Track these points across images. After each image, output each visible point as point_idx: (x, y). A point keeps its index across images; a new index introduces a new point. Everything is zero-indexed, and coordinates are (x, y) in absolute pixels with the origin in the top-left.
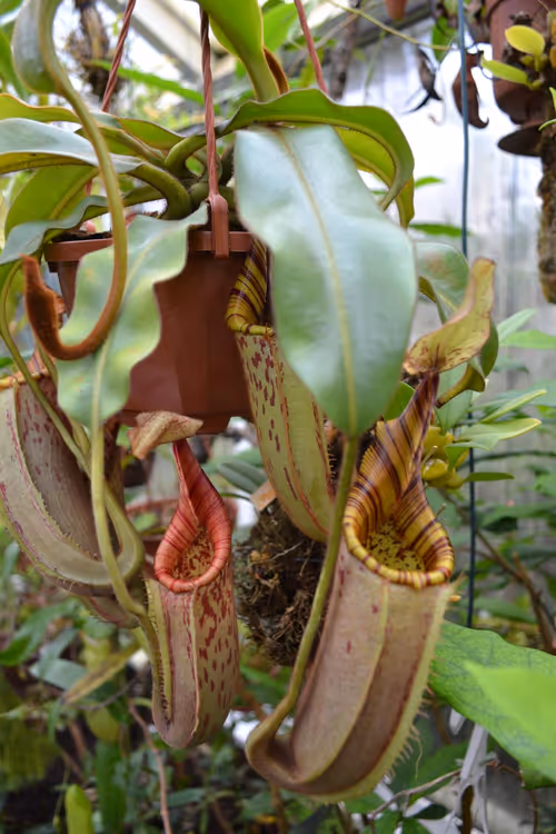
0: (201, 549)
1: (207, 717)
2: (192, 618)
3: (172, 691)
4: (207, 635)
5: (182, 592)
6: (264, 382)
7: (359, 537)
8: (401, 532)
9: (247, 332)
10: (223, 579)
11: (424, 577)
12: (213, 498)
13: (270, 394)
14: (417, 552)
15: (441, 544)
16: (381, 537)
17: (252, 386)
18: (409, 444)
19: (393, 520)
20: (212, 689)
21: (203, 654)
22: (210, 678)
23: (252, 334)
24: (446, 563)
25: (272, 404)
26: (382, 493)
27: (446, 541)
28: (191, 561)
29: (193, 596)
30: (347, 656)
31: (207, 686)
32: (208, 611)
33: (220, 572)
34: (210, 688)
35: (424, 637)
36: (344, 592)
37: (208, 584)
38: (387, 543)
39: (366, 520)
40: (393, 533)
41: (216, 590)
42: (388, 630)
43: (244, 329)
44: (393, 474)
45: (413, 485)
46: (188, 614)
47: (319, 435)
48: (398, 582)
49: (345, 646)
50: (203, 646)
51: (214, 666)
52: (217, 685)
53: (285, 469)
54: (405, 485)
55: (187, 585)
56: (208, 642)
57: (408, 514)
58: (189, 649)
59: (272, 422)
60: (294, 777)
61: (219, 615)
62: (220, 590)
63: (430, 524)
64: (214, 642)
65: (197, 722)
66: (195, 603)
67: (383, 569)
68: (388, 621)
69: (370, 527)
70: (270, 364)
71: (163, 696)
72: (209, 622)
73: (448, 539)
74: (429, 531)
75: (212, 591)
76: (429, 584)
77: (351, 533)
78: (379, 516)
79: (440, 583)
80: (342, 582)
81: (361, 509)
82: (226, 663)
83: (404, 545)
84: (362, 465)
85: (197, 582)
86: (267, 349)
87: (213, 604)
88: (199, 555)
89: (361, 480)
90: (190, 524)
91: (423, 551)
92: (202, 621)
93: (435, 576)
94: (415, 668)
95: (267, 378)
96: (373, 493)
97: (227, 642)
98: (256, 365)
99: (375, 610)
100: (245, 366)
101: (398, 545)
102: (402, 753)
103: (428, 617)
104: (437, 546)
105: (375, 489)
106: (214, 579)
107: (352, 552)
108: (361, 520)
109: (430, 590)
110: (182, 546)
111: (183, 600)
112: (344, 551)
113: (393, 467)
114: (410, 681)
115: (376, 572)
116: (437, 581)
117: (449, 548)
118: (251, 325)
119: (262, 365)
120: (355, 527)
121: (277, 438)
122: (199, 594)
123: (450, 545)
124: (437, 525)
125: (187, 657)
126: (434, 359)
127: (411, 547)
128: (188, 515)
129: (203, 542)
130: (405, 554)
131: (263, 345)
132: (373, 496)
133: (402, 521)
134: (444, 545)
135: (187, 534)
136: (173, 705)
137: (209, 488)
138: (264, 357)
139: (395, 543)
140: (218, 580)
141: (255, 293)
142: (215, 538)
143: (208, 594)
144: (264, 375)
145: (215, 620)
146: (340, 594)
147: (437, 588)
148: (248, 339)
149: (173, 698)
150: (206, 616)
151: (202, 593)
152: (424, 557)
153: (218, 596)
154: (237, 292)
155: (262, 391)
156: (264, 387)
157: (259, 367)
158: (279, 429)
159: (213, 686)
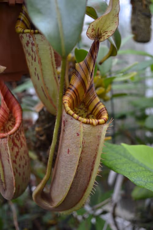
0: (12, 122)
1: (19, 186)
2: (8, 148)
3: (4, 177)
4: (15, 154)
5: (4, 137)
6: (31, 53)
7: (70, 107)
8: (87, 108)
9: (23, 33)
10: (20, 131)
11: (97, 121)
12: (13, 100)
13: (34, 57)
14: (94, 114)
15: (102, 110)
16: (80, 110)
17: (27, 55)
18: (89, 70)
19: (84, 103)
20: (20, 176)
21: (14, 162)
22: (18, 171)
23: (25, 33)
24: (105, 116)
25: (35, 61)
26: (79, 91)
27: (105, 109)
28: (8, 127)
29: (8, 139)
30: (68, 155)
31: (17, 174)
32: (15, 144)
33: (18, 128)
35: (98, 145)
36: (65, 130)
37: (14, 133)
38: (82, 112)
39: (73, 102)
40: (84, 108)
41: (17, 136)
42: (83, 143)
43: (22, 31)
44: (83, 83)
45: (91, 87)
46: (7, 147)
47: (54, 74)
48: (86, 123)
49: (67, 151)
50: (14, 159)
51: (20, 166)
52: (22, 174)
53: (42, 87)
54: (88, 87)
55: (5, 135)
56: (16, 157)
57: (90, 100)
58: (8, 160)
59: (36, 69)
60: (52, 206)
61: (20, 146)
62: (19, 137)
63: (98, 103)
64: (18, 157)
65: (15, 189)
66: (9, 141)
67: (80, 118)
68: (83, 139)
69: (75, 105)
70: (33, 44)
71: (1, 180)
72: (16, 149)
73: (105, 108)
74: (98, 106)
75: (16, 137)
76: (99, 124)
77: (67, 105)
78: (78, 100)
79: (103, 124)
80: (64, 126)
81: (71, 97)
82: (24, 165)
83: (89, 112)
84: (71, 81)
85: (9, 133)
86: (31, 39)
87: (16, 142)
88: (11, 125)
89: (71, 87)
90: (6, 112)
91: (96, 114)
92: (13, 149)
93: (101, 121)
94: (95, 157)
95: (33, 51)
96: (75, 91)
97: (24, 157)
98: (27, 45)
99: (78, 135)
100: (24, 48)
101: (86, 113)
102: (92, 192)
103: (99, 137)
104: (101, 111)
105: (76, 89)
106: (16, 131)
107: (67, 113)
108: (71, 101)
109: (99, 126)
110: (3, 121)
111: (4, 141)
112: (64, 113)
113: (82, 80)
114: (94, 163)
115: (77, 119)
116: (102, 123)
117: (106, 111)
118: (24, 29)
119: (30, 45)
120: (68, 103)
121: (38, 75)
122: (10, 138)
123: (106, 110)
124: (101, 103)
125: (8, 163)
126: (97, 34)
127: (91, 114)
128: (5, 108)
129: (13, 120)
130: (89, 116)
131: (30, 37)
132: (75, 92)
133: (87, 102)
134: (104, 110)
135: (5, 116)
136: (5, 183)
137: (11, 95)
138: (30, 42)
139: (85, 112)
140: (18, 132)
141: (27, 19)
142: (16, 116)
143: (14, 138)
144: (31, 49)
145: (18, 148)
146: (64, 131)
147: (102, 125)
148: (24, 35)
149: (5, 180)
150: (14, 147)
151: (12, 138)
152: (96, 116)
153: (18, 138)
154: (20, 19)
155: (31, 56)
156: (31, 55)
157: (29, 46)
158: (39, 71)
159: (20, 174)
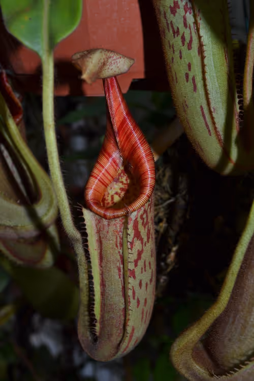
1: (133, 330)
3: (101, 310)
4: (136, 256)
6: (182, 29)
10: (150, 206)
13: (187, 40)
20: (138, 305)
21: (132, 273)
22: (136, 296)
25: (190, 47)
31: (133, 303)
32: (138, 234)
34: (136, 304)
41: (145, 216)
46: (121, 238)
50: (133, 266)
51: (140, 284)
52: (142, 302)
53: (201, 107)
56: (136, 263)
59: (189, 66)
61: (145, 239)
64: (140, 263)
71: (94, 315)
72: (138, 245)
75: (142, 217)
82: (149, 282)
87: (141, 228)
92: (132, 243)
95: (185, 25)
97: (150, 263)
98: (173, 12)
111: (115, 225)
119: (180, 11)
121: (194, 79)
122: (131, 219)
125: (117, 277)
138: (182, 4)
140: (146, 206)
143: (139, 219)
145: (142, 243)
149: (101, 317)
150: (136, 239)
151: (134, 218)
153: (145, 221)
155: (180, 37)
156: (181, 33)
157: (177, 14)
158: (196, 71)
159: (138, 302)
